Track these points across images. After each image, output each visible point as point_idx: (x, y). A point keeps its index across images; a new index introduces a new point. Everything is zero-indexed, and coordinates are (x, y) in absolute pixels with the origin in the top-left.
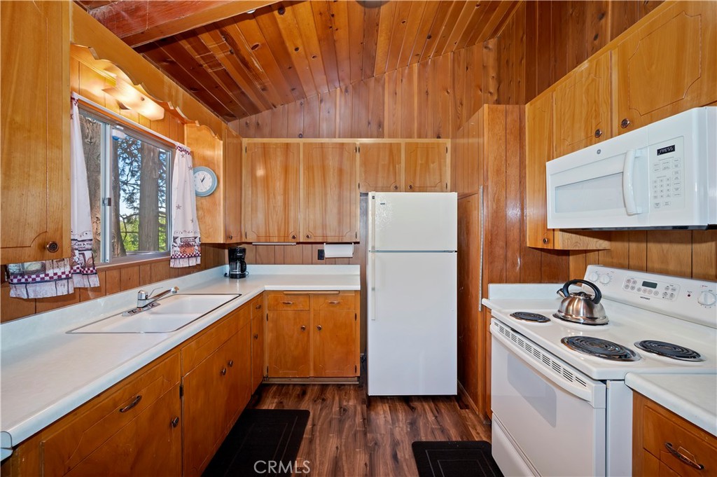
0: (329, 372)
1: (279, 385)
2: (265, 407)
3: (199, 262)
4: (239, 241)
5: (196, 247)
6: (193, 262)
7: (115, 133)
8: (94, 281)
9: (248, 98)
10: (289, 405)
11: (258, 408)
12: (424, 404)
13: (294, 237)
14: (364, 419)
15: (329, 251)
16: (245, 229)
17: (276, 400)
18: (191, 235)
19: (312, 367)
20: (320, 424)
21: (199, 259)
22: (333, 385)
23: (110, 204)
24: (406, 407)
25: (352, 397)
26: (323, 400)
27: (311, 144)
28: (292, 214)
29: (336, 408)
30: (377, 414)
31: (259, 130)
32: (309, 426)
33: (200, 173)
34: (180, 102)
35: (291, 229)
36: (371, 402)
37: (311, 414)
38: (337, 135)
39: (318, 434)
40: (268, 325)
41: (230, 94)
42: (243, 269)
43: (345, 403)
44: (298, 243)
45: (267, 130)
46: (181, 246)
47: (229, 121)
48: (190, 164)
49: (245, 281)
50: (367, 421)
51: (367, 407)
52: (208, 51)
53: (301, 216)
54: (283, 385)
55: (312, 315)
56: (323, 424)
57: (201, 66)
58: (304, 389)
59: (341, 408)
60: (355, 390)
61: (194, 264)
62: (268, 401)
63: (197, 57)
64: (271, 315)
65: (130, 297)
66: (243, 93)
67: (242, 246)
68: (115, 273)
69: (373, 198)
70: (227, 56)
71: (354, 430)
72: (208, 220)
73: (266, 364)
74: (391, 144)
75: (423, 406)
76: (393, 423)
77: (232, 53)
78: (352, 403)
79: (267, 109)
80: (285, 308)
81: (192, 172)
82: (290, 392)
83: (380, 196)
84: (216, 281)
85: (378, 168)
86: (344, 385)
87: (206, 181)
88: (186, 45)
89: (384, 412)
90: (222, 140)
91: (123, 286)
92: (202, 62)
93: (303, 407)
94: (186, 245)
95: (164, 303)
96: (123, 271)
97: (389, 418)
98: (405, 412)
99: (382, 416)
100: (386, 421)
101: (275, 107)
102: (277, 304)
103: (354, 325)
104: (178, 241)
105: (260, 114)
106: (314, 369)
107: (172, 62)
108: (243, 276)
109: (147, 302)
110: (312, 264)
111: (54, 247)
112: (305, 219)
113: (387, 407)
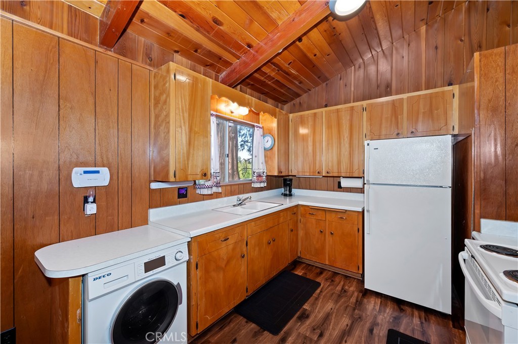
0: (338, 265)
1: (308, 264)
2: (296, 273)
3: (266, 185)
4: (287, 174)
5: (264, 177)
6: (262, 185)
7: (230, 124)
8: (220, 190)
9: (292, 90)
10: (310, 276)
11: (292, 272)
12: (415, 310)
13: (319, 173)
14: (357, 301)
15: (345, 183)
16: (291, 167)
17: (303, 271)
18: (262, 171)
19: (327, 258)
20: (325, 292)
21: (266, 183)
22: (343, 275)
23: (228, 157)
24: (396, 307)
25: (354, 286)
26: (332, 281)
27: (330, 110)
28: (318, 158)
29: (339, 288)
30: (369, 302)
31: (301, 108)
32: (318, 291)
33: (266, 137)
34: (253, 105)
35: (317, 167)
36: (368, 293)
37: (322, 286)
38: (352, 101)
39: (322, 297)
40: (300, 226)
41: (282, 91)
42: (290, 191)
43: (346, 287)
44: (323, 176)
45: (305, 106)
46: (257, 177)
47: (284, 105)
48: (262, 134)
49: (291, 198)
50: (359, 304)
51: (362, 295)
52: (266, 74)
53: (324, 159)
54: (310, 265)
55: (327, 224)
56: (327, 293)
57: (265, 82)
58: (322, 271)
59: (342, 289)
60: (357, 283)
61: (263, 186)
62: (299, 270)
63: (262, 78)
64: (302, 220)
65: (234, 199)
66: (289, 88)
67: (290, 177)
68: (229, 187)
69: (368, 145)
70: (276, 73)
71: (347, 304)
72: (270, 162)
73: (300, 249)
74: (393, 100)
75: (413, 312)
76: (380, 311)
77: (279, 71)
78: (352, 288)
79: (305, 93)
80: (311, 217)
81: (262, 137)
82: (313, 269)
83: (374, 143)
84: (276, 196)
85: (381, 120)
86: (350, 277)
87: (269, 142)
88: (256, 75)
89: (375, 303)
90: (276, 118)
91: (232, 193)
92: (265, 80)
93: (318, 280)
94: (259, 176)
95: (248, 204)
96: (232, 187)
97: (377, 308)
98: (394, 309)
99: (372, 305)
100: (374, 309)
101: (310, 90)
102: (306, 214)
103: (357, 236)
104: (255, 173)
105: (301, 97)
106: (329, 260)
107: (252, 85)
108: (290, 195)
109: (240, 202)
110: (334, 191)
111: (205, 175)
112: (326, 161)
113: (379, 301)
